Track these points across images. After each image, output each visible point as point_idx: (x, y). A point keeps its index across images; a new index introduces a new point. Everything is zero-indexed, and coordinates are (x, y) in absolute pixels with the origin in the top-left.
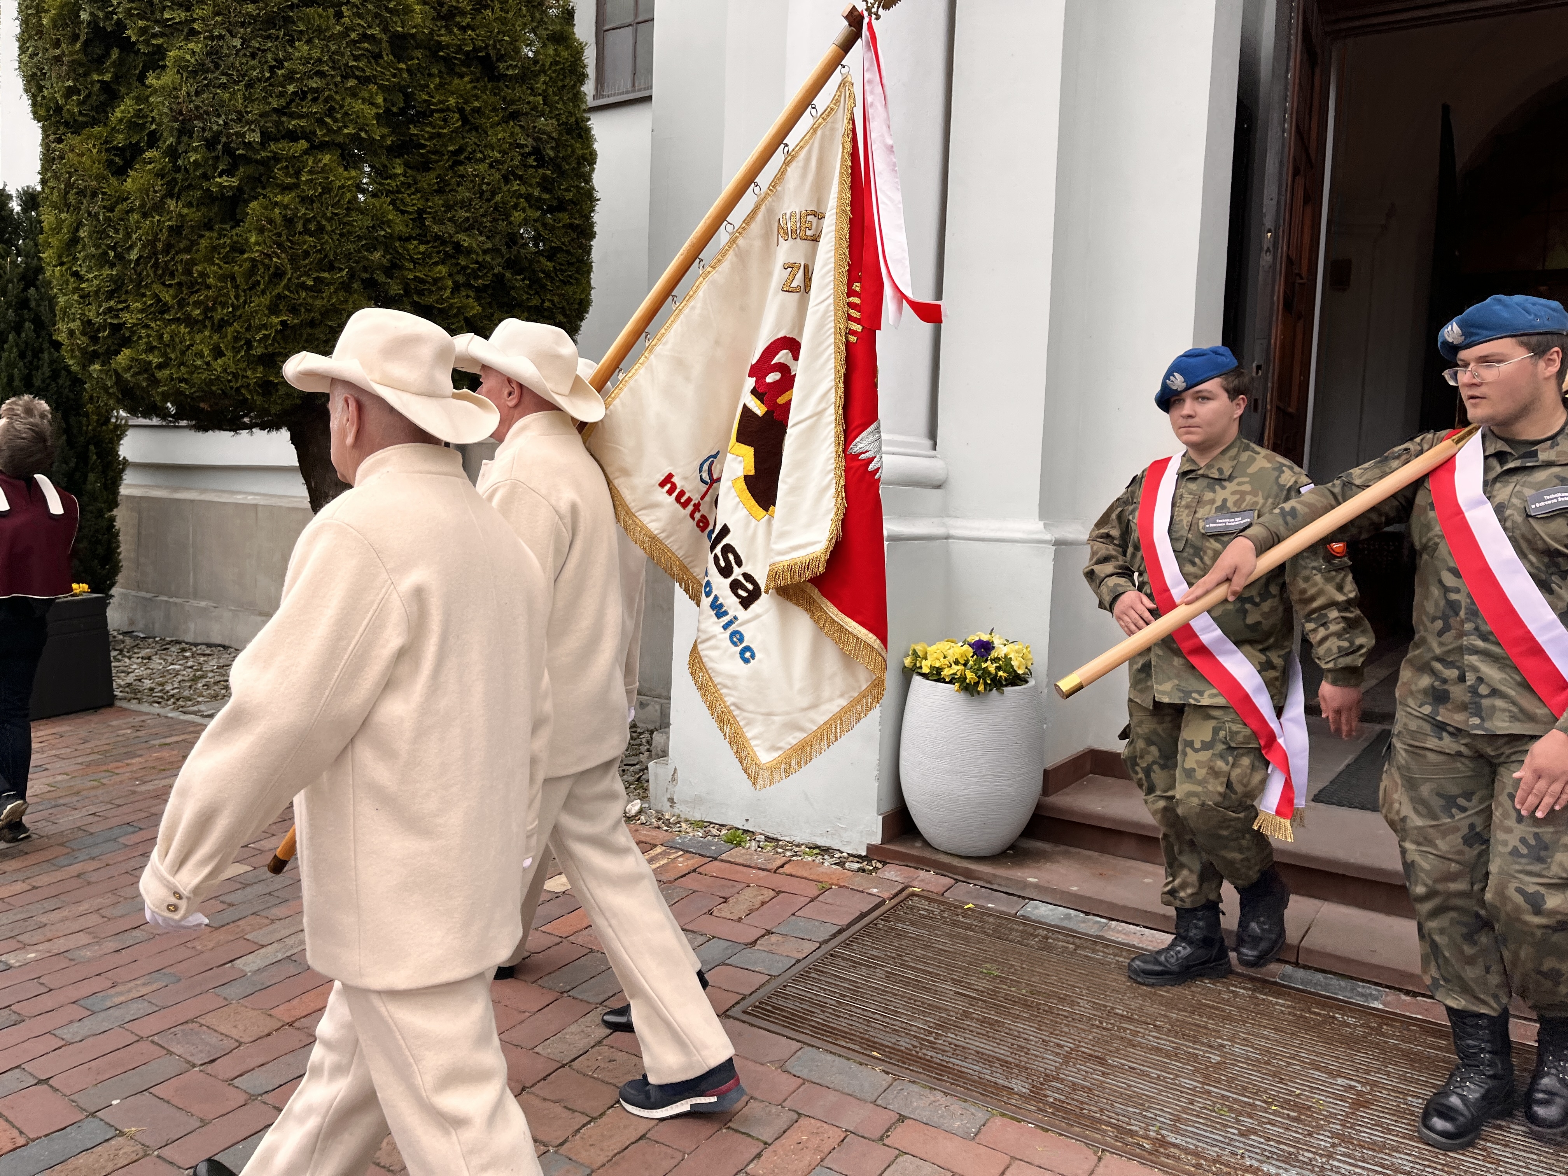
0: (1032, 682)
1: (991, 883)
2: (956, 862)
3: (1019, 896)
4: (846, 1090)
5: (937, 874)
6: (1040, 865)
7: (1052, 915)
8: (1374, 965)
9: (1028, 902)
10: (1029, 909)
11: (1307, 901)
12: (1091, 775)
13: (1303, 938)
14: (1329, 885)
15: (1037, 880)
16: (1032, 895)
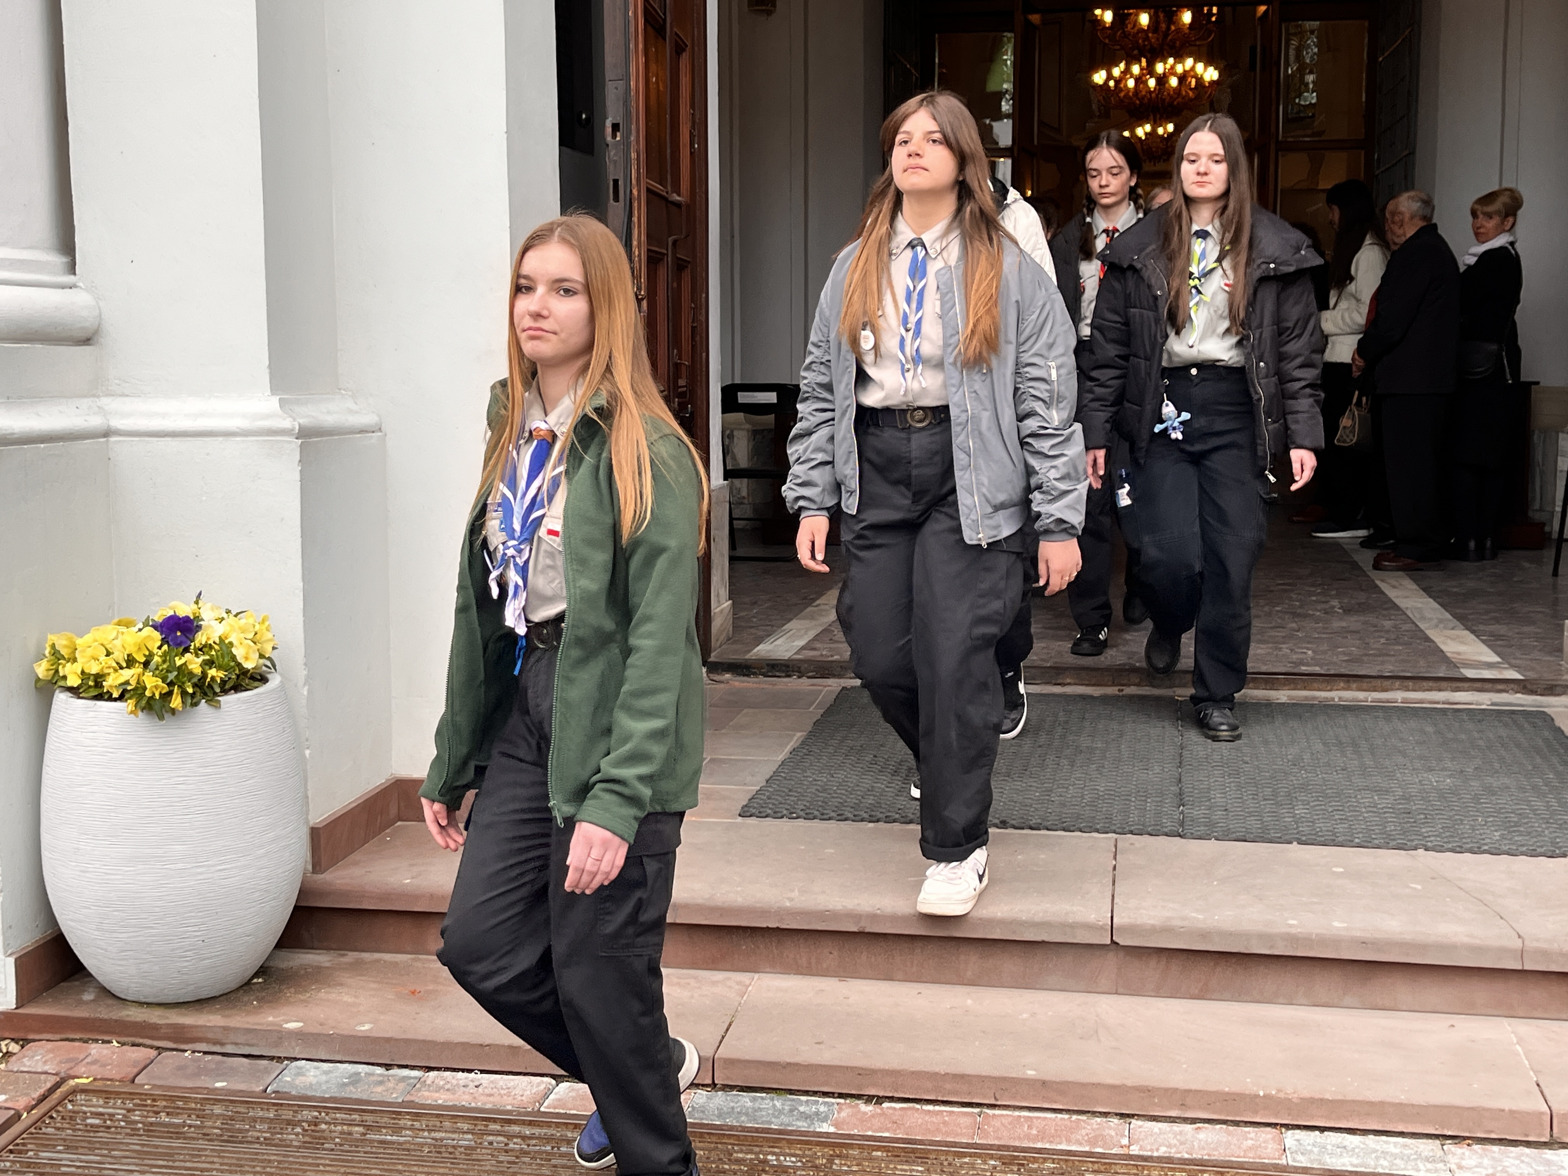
0: (275, 681)
1: (222, 1044)
2: (155, 1017)
5: (123, 1044)
6: (308, 995)
7: (327, 1082)
8: (820, 1065)
9: (287, 1065)
10: (288, 1079)
11: (729, 979)
12: (399, 823)
13: (721, 1042)
14: (758, 948)
15: (301, 1024)
16: (294, 1051)
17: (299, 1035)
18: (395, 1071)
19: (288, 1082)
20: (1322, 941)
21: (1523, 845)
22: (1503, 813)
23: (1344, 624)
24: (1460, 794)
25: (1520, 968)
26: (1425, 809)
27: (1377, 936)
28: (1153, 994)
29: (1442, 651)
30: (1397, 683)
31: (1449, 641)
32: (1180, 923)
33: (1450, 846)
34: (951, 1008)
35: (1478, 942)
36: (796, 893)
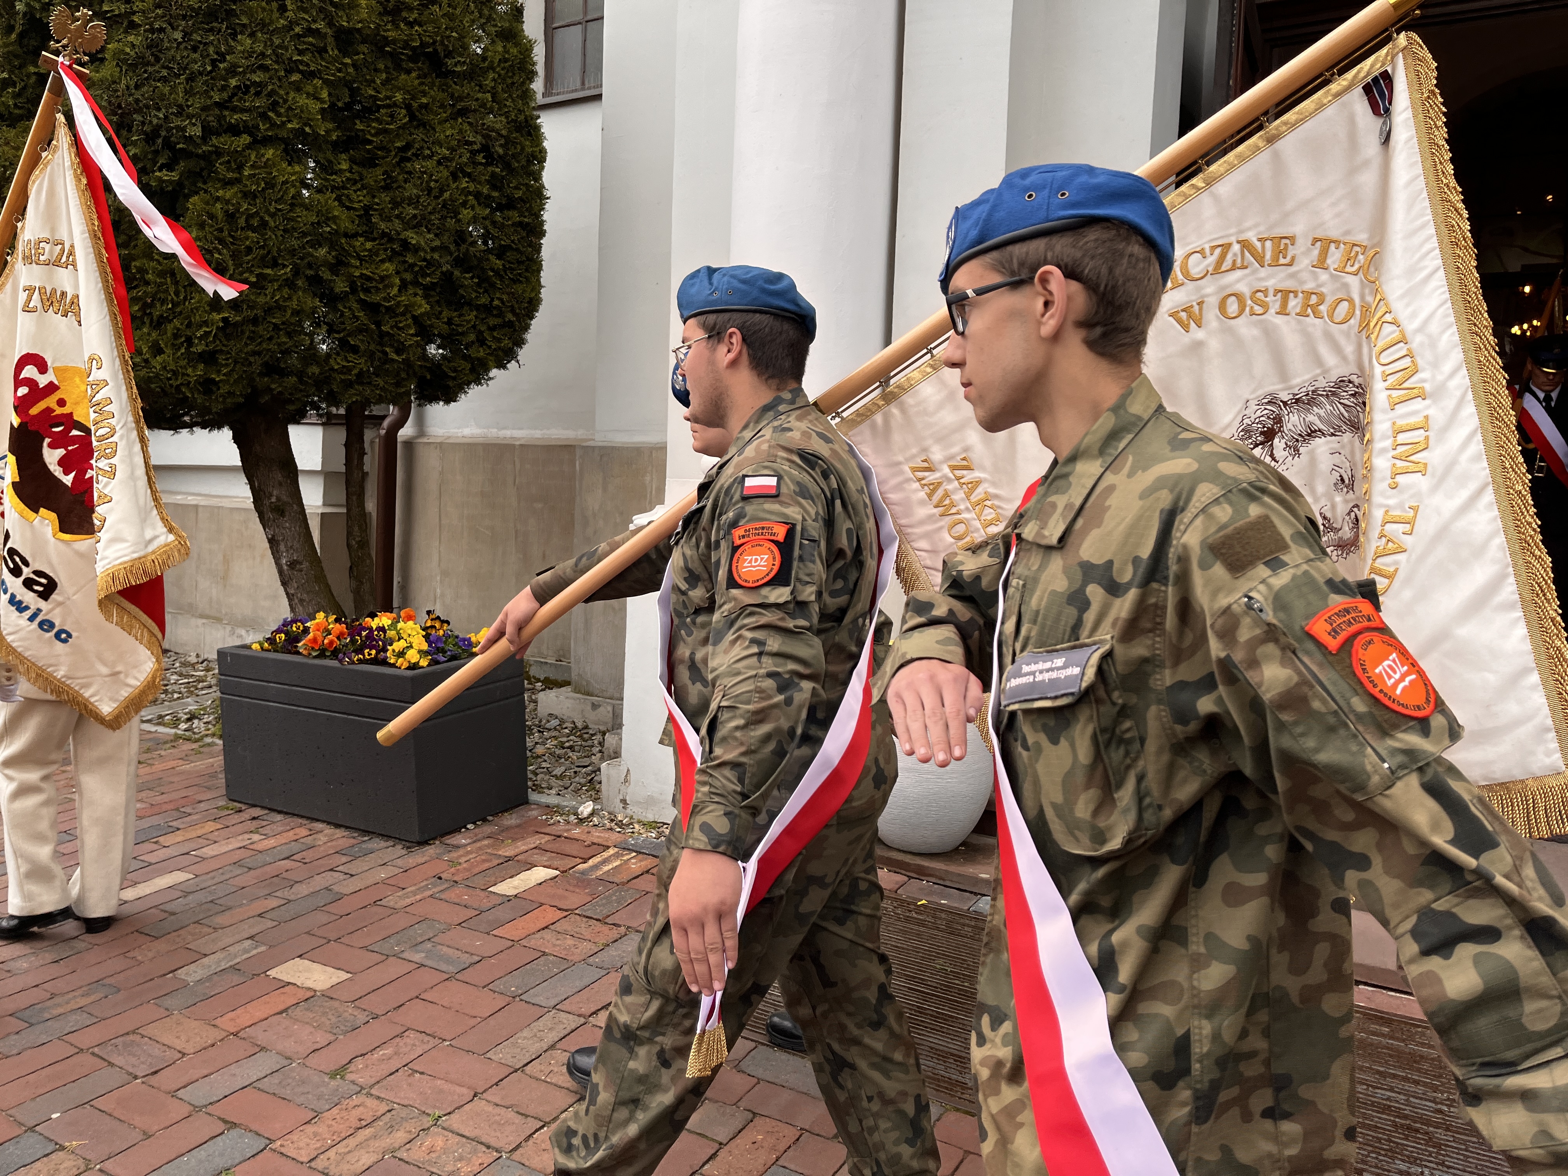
1: (944, 880)
2: (908, 859)
3: (971, 892)
4: (801, 1089)
5: (889, 871)
9: (980, 898)
15: (987, 876)
16: (983, 890)
17: (984, 881)
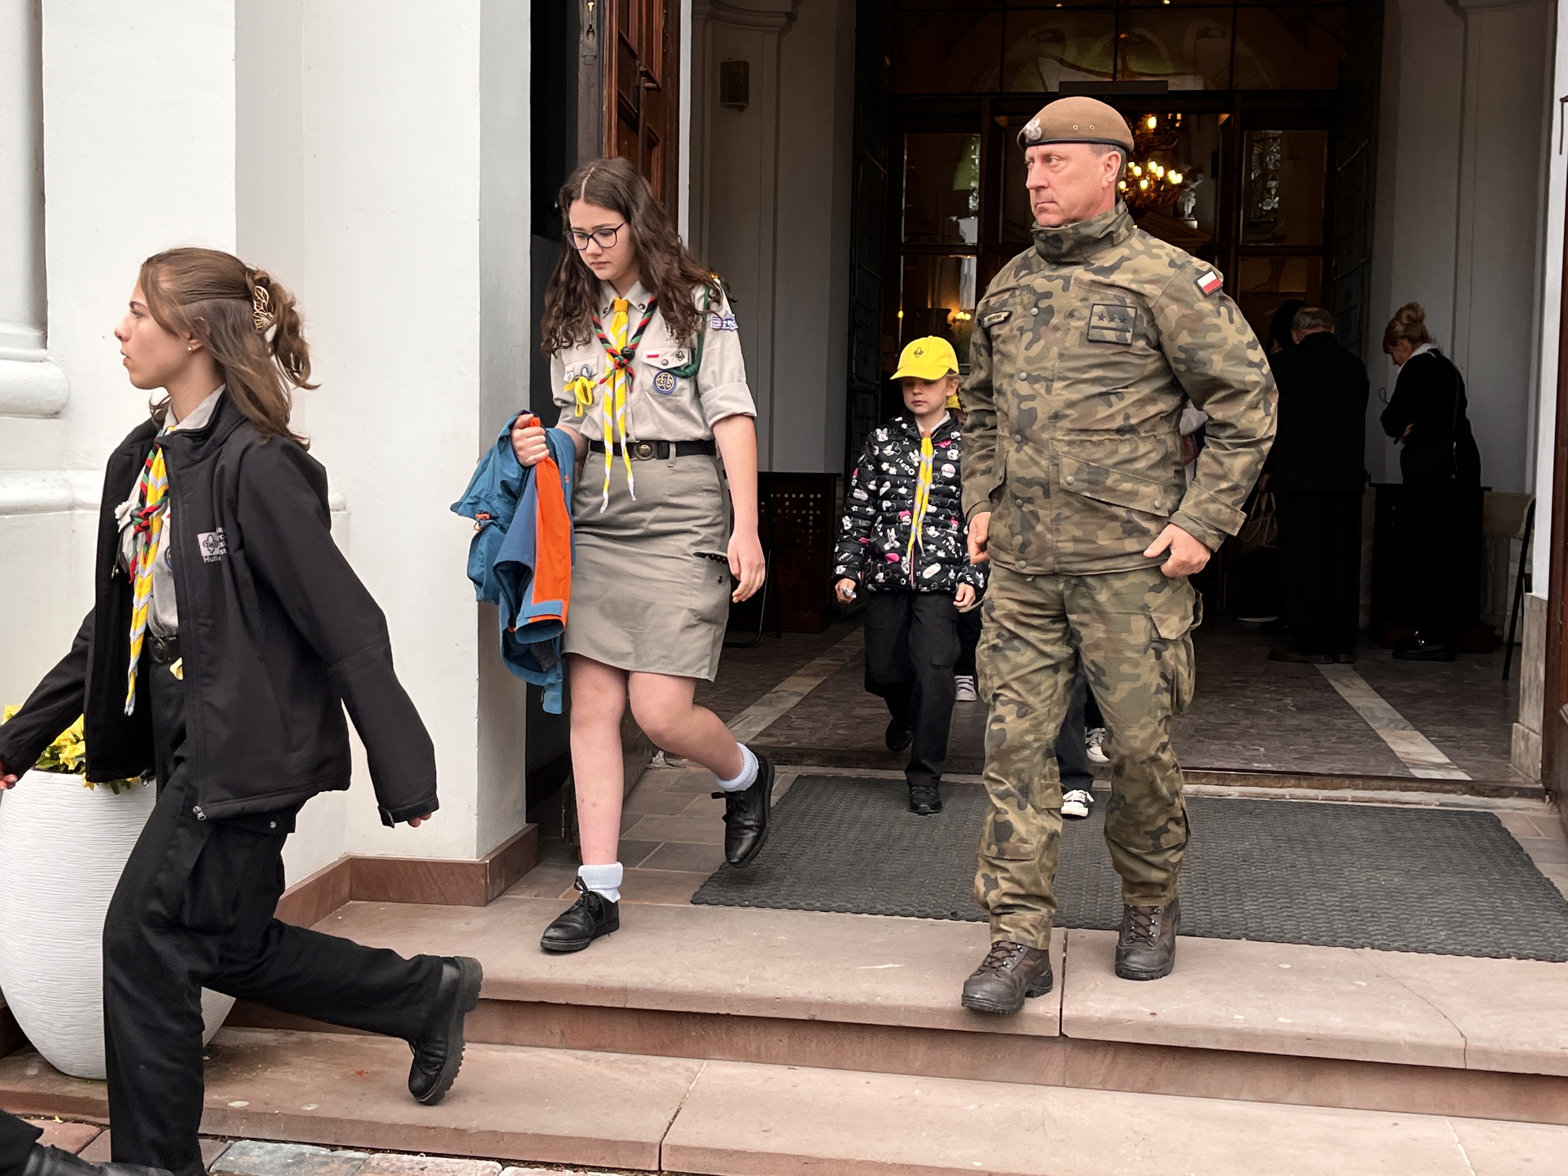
3: (215, 1137)
5: (65, 1121)
6: (254, 1074)
7: (271, 1162)
8: (767, 1153)
9: (231, 1145)
10: (232, 1158)
11: (678, 1065)
12: (351, 902)
13: (668, 1128)
14: (708, 1034)
15: (246, 1103)
16: (238, 1130)
17: (244, 1114)
18: (340, 1152)
19: (231, 1161)
20: (1267, 1036)
21: (1468, 946)
22: (1449, 913)
23: (1296, 722)
24: (1406, 893)
25: (1462, 1066)
26: (1372, 908)
27: (1321, 1033)
28: (1101, 1087)
29: (1392, 751)
30: (1347, 782)
31: (1399, 741)
32: (1126, 1017)
33: (1396, 944)
34: (899, 1098)
35: (1421, 1040)
36: (747, 979)
